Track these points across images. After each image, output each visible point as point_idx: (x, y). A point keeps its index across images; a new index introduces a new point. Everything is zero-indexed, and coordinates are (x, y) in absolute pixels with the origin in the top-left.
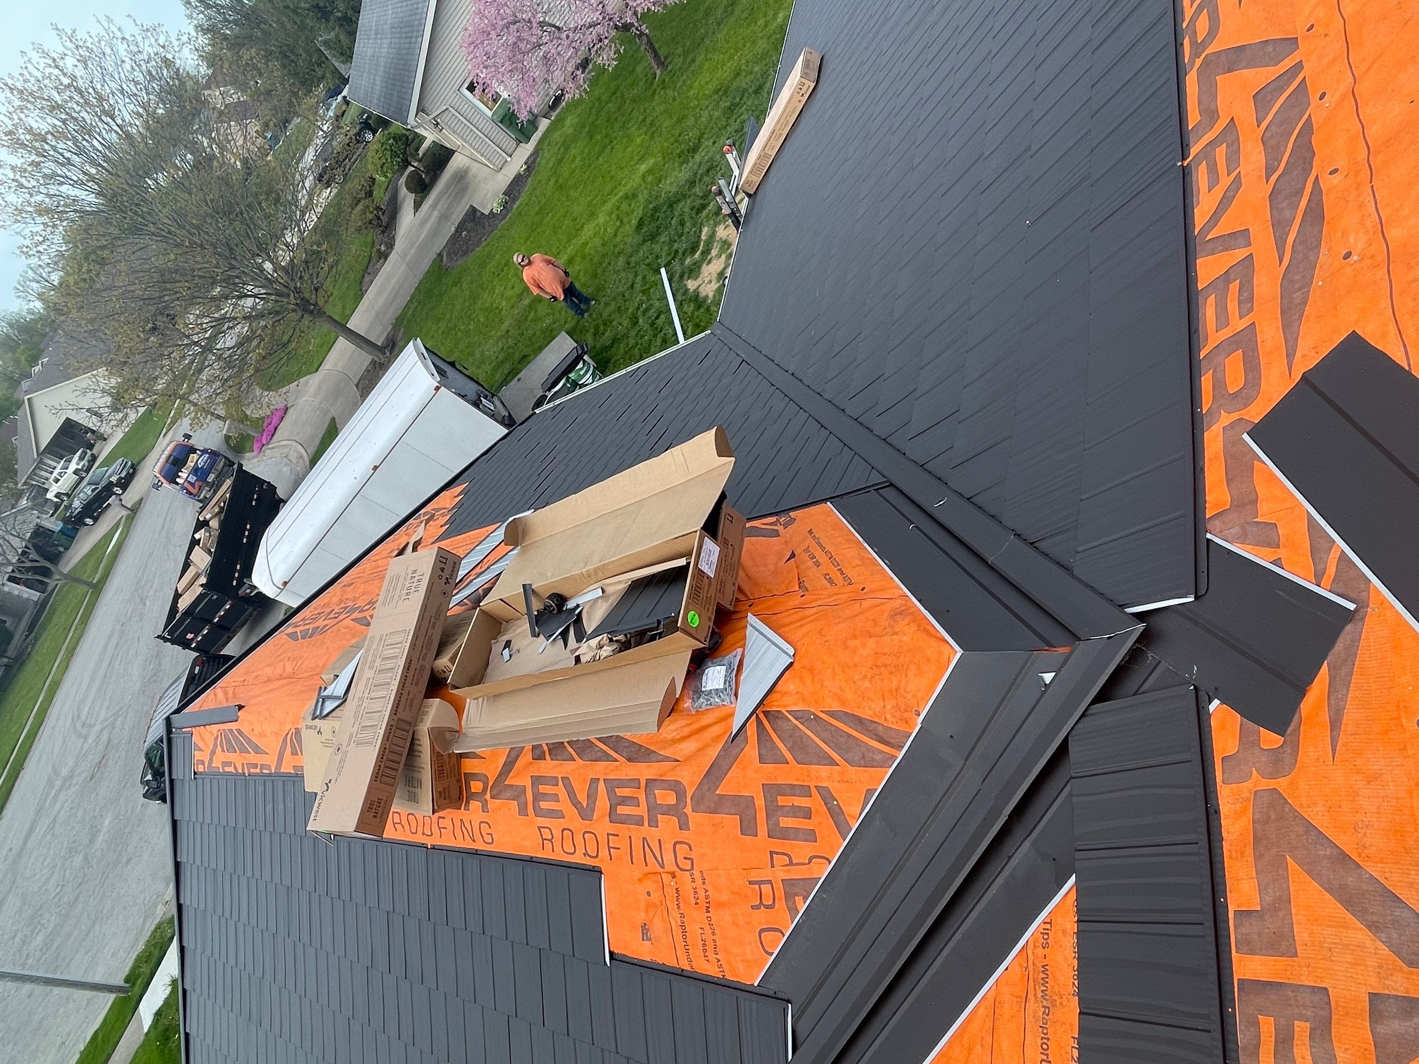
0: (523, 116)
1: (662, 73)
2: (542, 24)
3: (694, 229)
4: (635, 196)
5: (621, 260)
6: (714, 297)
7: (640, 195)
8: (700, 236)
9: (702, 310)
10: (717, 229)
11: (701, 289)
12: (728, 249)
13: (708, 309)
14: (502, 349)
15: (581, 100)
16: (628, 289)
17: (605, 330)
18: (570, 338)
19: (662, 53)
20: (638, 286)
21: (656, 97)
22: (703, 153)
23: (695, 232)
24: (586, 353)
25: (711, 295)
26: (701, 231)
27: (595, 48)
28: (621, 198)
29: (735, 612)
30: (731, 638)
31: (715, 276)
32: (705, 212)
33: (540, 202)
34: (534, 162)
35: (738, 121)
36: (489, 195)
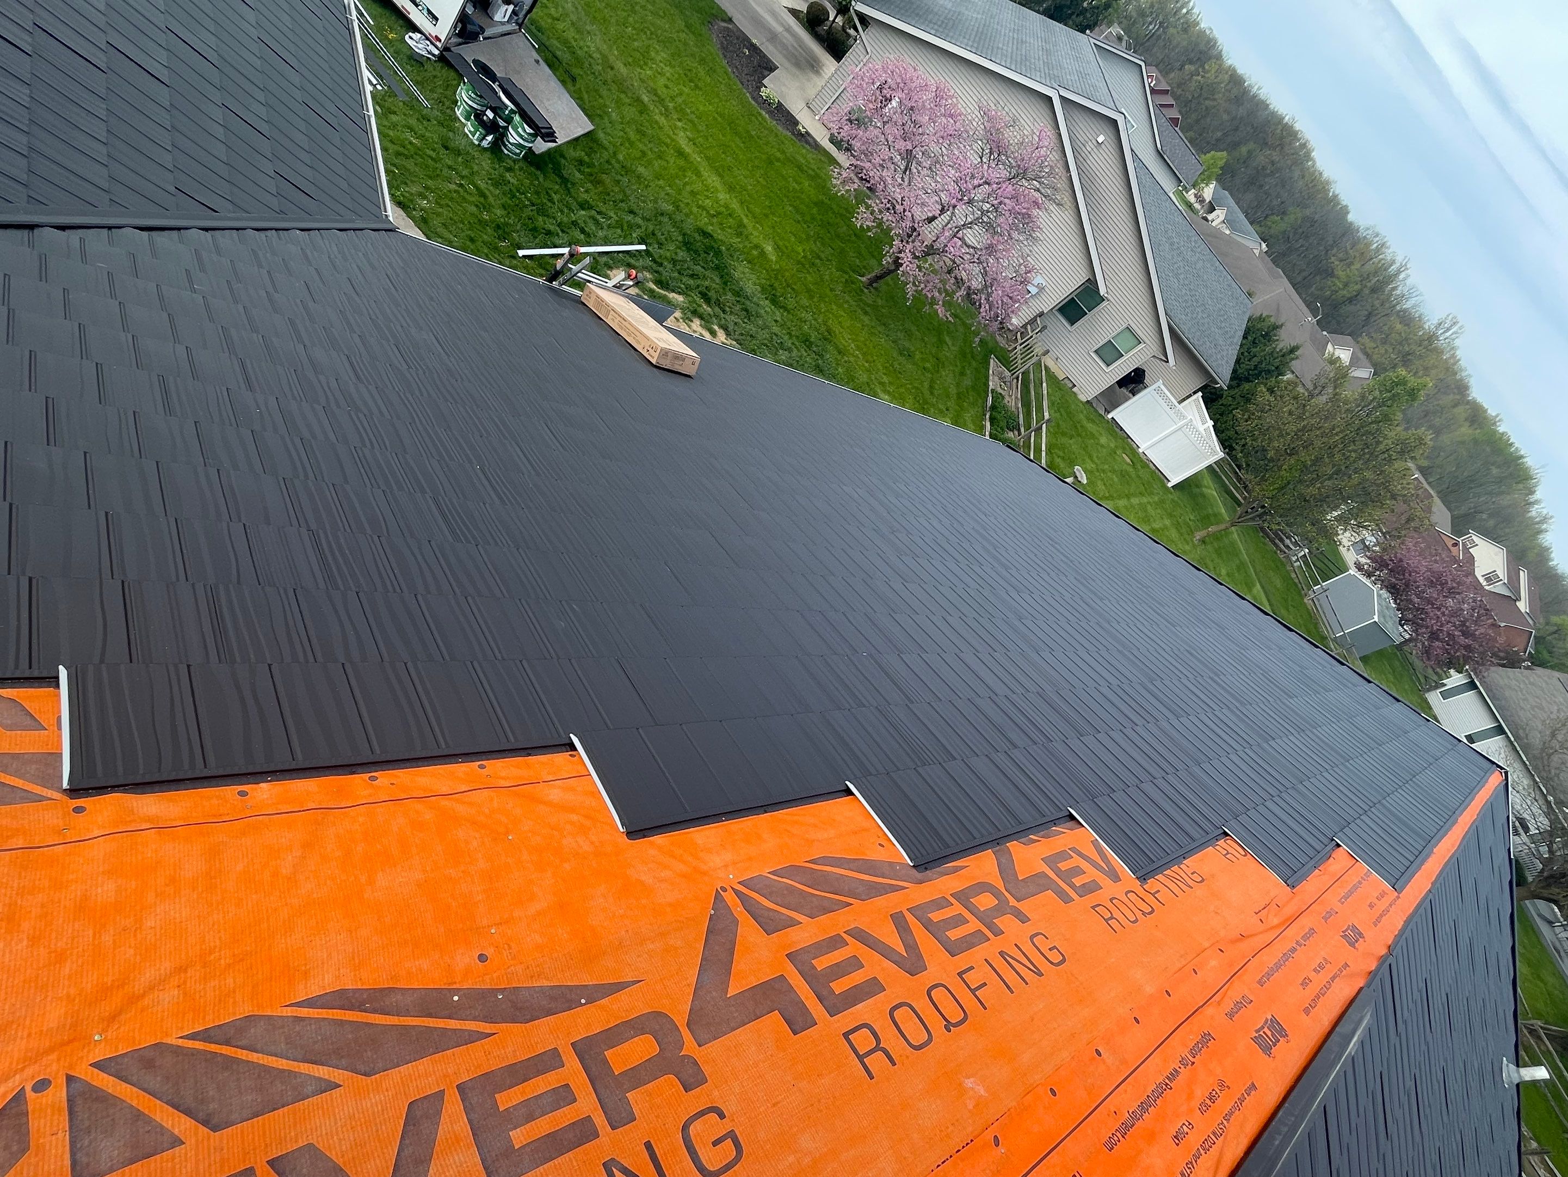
1: (862, 282)
3: (683, 286)
4: (740, 234)
5: (668, 207)
7: (739, 240)
14: (590, 57)
16: (630, 207)
19: (881, 285)
20: (630, 218)
21: (839, 273)
28: (741, 221)
33: (759, 137)
34: (807, 142)
36: (783, 89)
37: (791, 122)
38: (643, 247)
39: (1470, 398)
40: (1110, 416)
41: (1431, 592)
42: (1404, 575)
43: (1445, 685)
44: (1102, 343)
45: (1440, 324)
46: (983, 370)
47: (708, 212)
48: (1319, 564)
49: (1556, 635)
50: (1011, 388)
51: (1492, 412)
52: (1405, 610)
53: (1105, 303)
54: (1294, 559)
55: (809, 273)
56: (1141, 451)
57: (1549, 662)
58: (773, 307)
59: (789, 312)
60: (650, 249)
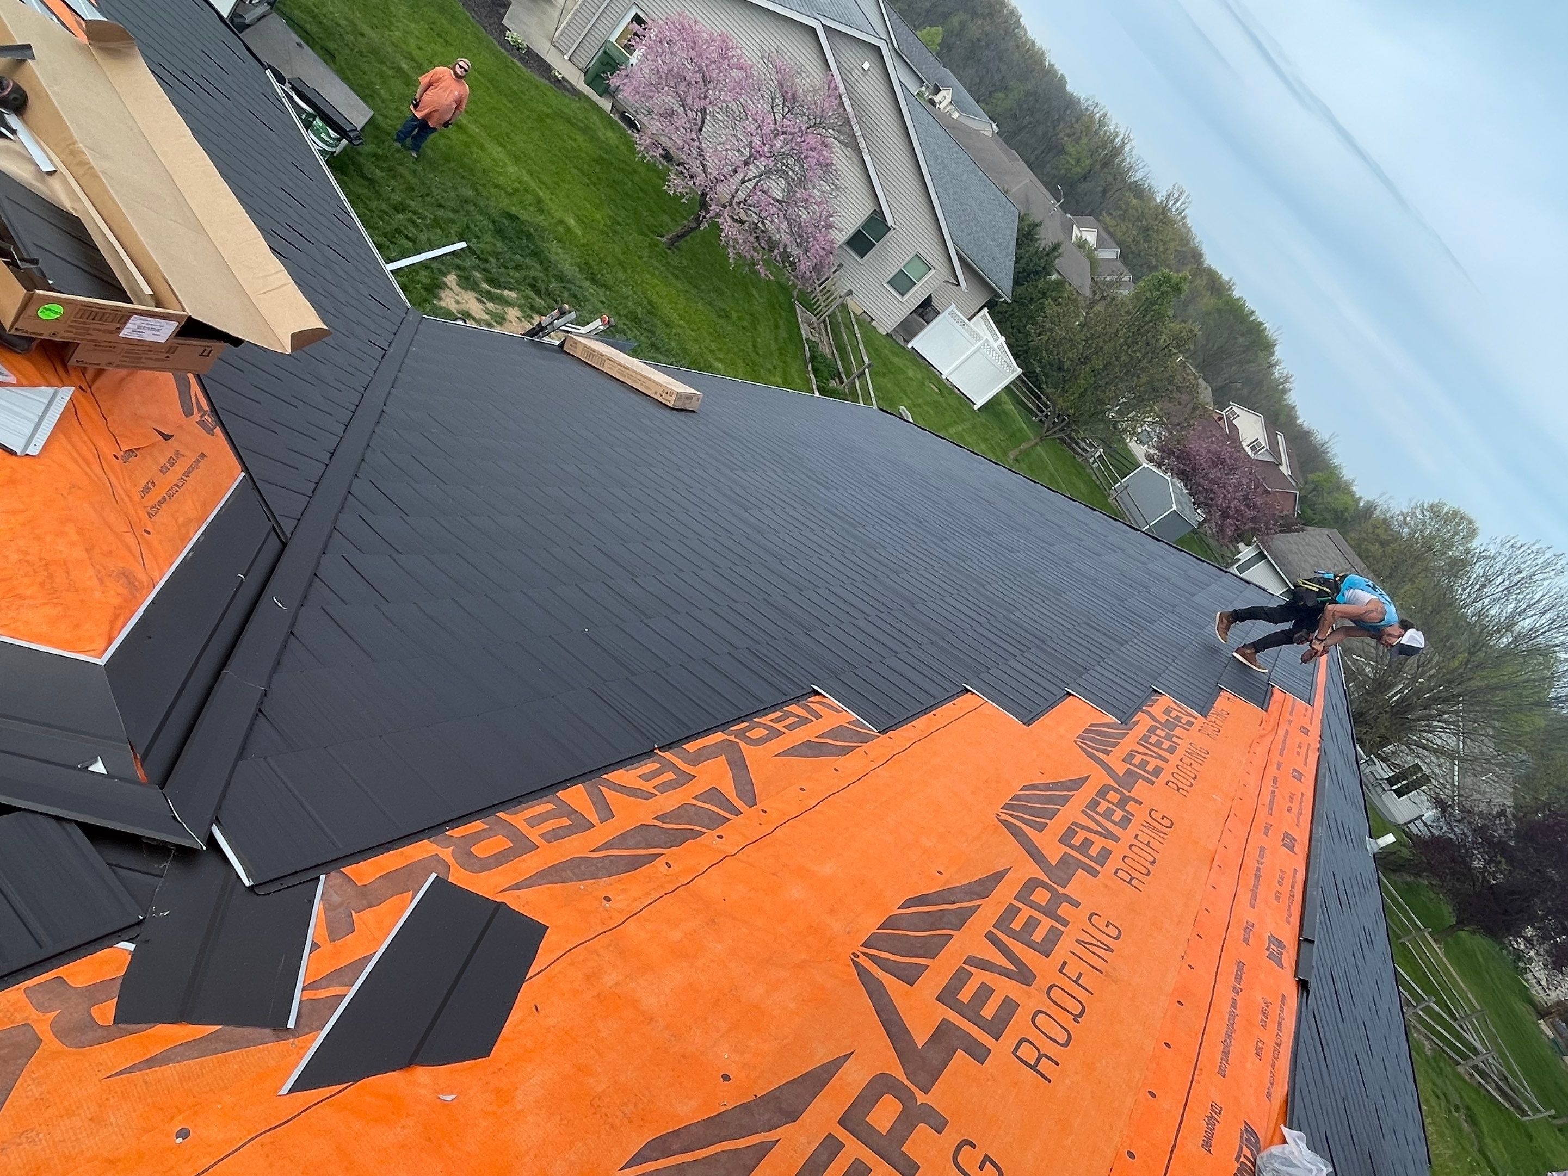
0: (614, 81)
1: (664, 243)
2: (704, 111)
3: (512, 281)
4: (542, 211)
5: (470, 193)
6: (441, 308)
7: (542, 217)
8: (506, 288)
9: (424, 293)
10: (516, 308)
11: (447, 291)
12: (498, 323)
13: (426, 301)
14: (338, 25)
15: (634, 152)
16: (437, 200)
17: (382, 170)
18: (366, 120)
19: (681, 243)
20: (441, 213)
21: (641, 237)
22: (591, 290)
23: (510, 283)
24: (350, 142)
25: (443, 304)
26: (511, 289)
27: (684, 171)
28: (538, 195)
29: (65, 366)
30: (26, 365)
31: (464, 307)
32: (532, 294)
33: (522, 92)
34: (565, 88)
35: (625, 327)
36: (524, 27)
37: (544, 68)
38: (463, 245)
39: (1205, 266)
40: (909, 346)
41: (1213, 474)
42: (1190, 460)
43: (1239, 560)
44: (894, 273)
45: (1169, 196)
46: (794, 320)
47: (506, 192)
48: (1115, 462)
49: (1315, 493)
50: (820, 334)
51: (1225, 277)
52: (1196, 494)
53: (891, 233)
54: (1092, 460)
55: (614, 242)
56: (944, 377)
57: (1313, 520)
58: (595, 287)
59: (610, 290)
60: (471, 244)
